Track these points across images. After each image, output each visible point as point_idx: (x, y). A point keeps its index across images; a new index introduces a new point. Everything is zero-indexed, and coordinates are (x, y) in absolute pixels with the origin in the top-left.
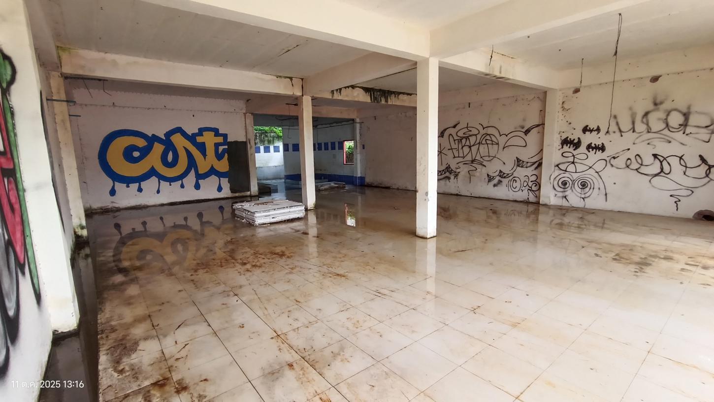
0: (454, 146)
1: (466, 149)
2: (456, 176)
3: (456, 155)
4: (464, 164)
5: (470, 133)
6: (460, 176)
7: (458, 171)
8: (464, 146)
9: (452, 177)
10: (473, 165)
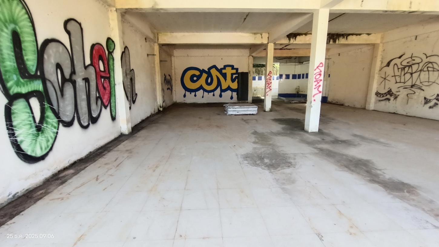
0: (397, 73)
1: (408, 76)
2: (396, 98)
3: (398, 81)
4: (404, 88)
5: (414, 62)
6: (399, 99)
7: (398, 94)
8: (407, 73)
9: (392, 98)
10: (413, 89)
